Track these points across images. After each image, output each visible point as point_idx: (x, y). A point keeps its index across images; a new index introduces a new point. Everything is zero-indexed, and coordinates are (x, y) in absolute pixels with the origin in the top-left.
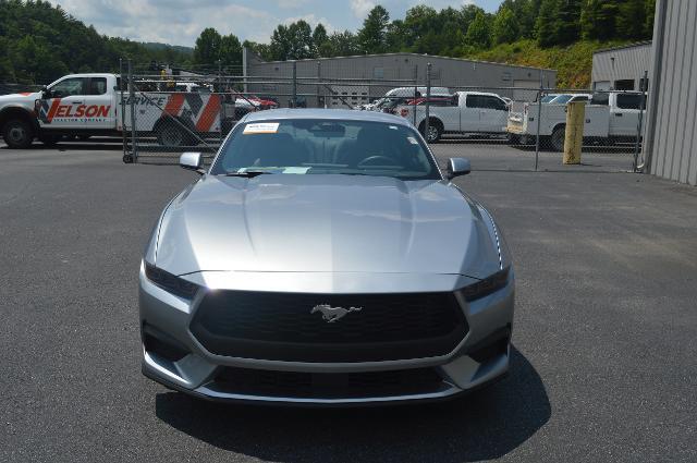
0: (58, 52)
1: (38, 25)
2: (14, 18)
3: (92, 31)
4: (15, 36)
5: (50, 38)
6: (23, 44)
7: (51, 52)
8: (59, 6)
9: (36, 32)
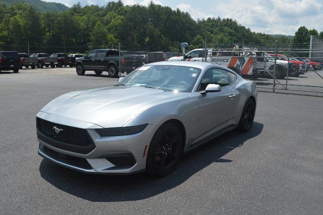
0: (233, 40)
1: (226, 28)
2: (217, 26)
3: (249, 30)
4: (216, 34)
5: (230, 34)
6: (219, 37)
7: (230, 40)
8: (235, 20)
9: (225, 32)
